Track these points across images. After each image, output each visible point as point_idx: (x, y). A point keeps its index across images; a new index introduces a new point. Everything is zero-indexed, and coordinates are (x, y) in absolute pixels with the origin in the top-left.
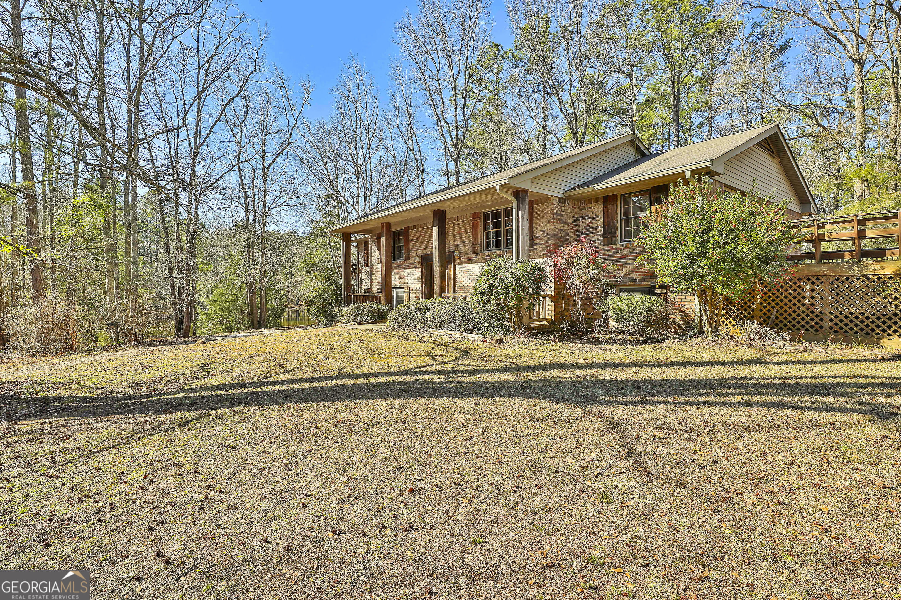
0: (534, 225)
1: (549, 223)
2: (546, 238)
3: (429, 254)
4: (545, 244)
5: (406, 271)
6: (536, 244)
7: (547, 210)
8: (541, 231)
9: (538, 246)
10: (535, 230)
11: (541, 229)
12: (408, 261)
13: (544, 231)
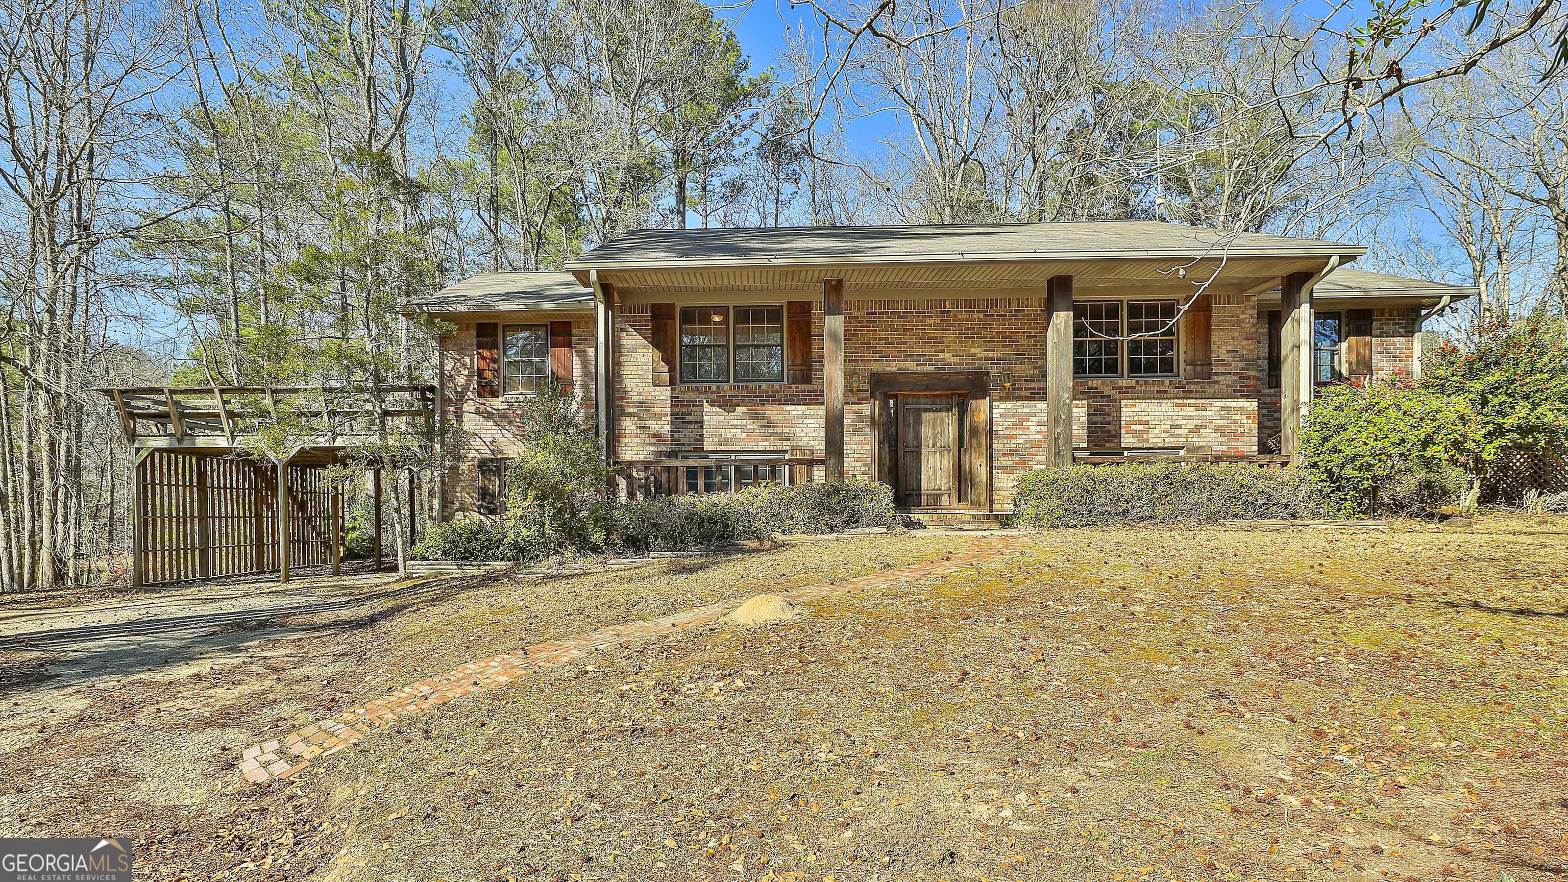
0: (1213, 339)
1: (1247, 339)
2: (1240, 365)
3: (893, 373)
4: (1235, 374)
5: (795, 410)
6: (1217, 374)
7: (1242, 317)
8: (1229, 352)
9: (1221, 378)
10: (1214, 348)
11: (1230, 348)
12: (808, 387)
13: (1237, 352)
